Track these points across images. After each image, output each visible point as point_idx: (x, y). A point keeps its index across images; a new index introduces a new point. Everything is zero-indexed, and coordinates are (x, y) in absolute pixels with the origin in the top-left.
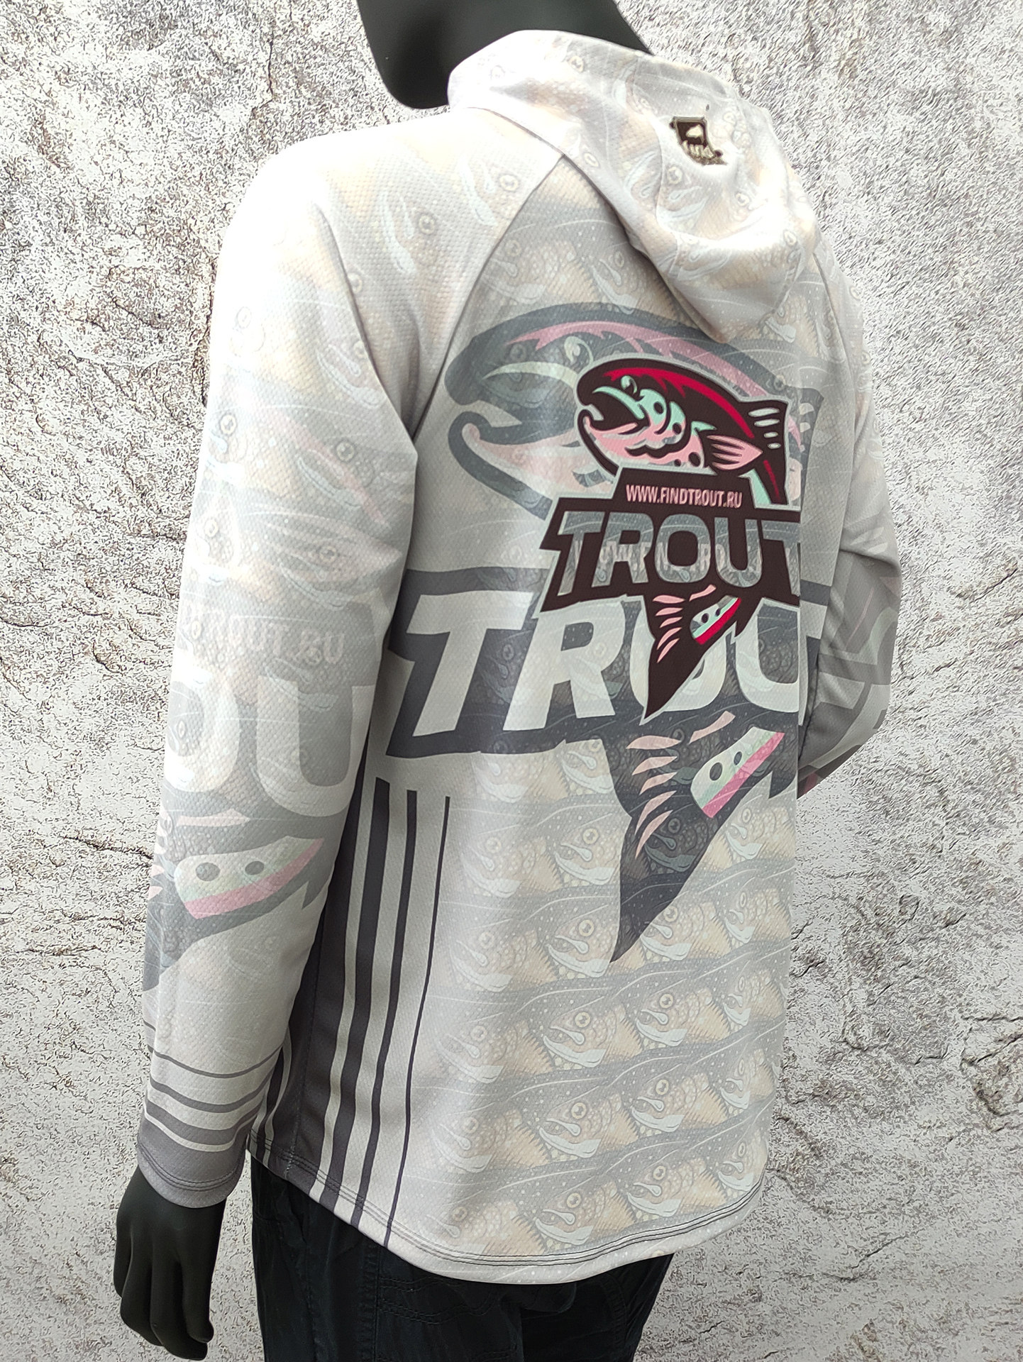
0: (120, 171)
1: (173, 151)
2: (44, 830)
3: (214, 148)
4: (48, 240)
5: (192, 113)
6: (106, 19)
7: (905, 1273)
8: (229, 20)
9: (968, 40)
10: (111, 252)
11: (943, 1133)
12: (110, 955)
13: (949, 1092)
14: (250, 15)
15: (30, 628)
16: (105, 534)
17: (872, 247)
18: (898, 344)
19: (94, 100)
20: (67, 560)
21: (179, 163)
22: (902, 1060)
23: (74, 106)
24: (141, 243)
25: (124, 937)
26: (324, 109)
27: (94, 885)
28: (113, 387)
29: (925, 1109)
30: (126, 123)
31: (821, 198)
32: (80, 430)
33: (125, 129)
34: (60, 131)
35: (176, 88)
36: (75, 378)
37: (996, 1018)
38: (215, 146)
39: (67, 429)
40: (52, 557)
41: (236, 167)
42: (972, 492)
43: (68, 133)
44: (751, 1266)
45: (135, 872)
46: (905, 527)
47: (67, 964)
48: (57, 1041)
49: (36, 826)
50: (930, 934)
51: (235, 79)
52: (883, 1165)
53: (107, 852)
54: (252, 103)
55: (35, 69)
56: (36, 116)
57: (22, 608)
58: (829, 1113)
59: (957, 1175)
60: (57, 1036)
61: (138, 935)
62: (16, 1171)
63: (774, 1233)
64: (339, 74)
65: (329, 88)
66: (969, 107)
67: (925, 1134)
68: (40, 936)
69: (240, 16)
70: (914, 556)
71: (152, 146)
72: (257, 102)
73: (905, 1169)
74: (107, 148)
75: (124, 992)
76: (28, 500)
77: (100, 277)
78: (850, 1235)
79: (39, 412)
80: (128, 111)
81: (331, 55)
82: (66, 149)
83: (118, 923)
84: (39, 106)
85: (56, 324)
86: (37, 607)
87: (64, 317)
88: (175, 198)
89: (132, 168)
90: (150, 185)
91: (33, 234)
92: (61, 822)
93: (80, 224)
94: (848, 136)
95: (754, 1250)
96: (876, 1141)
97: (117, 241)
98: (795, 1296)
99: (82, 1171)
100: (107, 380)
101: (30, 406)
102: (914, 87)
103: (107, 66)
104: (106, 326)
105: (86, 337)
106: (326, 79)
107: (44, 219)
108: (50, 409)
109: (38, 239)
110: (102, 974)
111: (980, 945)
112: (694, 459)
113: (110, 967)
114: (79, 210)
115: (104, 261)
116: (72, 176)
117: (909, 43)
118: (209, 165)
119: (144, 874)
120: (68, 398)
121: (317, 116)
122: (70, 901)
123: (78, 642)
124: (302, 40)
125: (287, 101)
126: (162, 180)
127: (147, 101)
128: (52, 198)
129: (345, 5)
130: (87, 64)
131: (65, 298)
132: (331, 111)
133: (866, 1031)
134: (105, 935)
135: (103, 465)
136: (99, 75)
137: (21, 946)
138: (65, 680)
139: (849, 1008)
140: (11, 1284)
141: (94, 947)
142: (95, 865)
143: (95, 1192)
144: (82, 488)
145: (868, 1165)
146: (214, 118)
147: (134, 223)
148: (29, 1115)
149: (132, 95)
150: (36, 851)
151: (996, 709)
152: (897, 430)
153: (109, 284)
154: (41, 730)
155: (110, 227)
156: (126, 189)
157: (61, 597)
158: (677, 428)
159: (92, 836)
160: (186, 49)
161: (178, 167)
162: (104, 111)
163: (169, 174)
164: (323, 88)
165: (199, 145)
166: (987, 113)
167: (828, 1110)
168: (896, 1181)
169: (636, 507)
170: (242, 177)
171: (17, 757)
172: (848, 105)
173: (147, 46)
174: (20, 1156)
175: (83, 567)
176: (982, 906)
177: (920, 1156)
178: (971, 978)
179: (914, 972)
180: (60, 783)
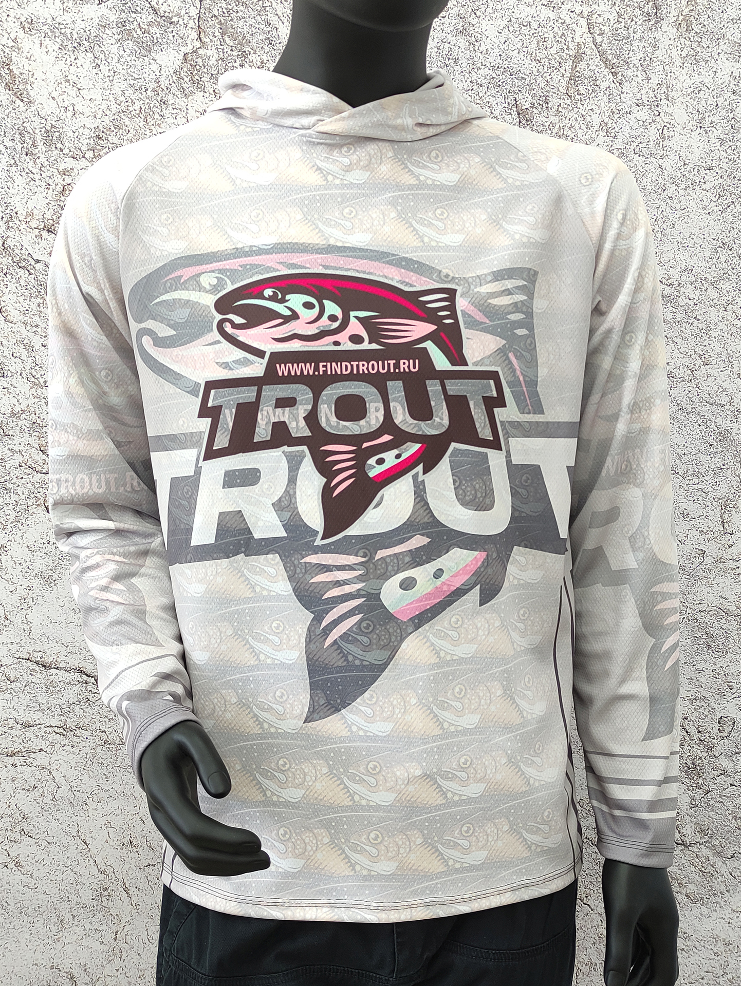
0: (74, 105)
1: (117, 89)
3: (152, 86)
4: (13, 161)
5: (134, 58)
10: (64, 173)
12: (54, 757)
17: (703, 172)
18: (724, 255)
19: (52, 45)
21: (122, 99)
22: (719, 854)
23: (37, 52)
25: (66, 742)
26: (244, 55)
27: (42, 699)
30: (79, 66)
31: (661, 131)
33: (78, 70)
34: (24, 71)
35: (121, 36)
38: (153, 85)
40: (11, 425)
41: (170, 103)
43: (31, 73)
45: (76, 688)
46: (727, 407)
47: (18, 764)
48: (9, 828)
51: (170, 30)
52: (702, 943)
53: (53, 671)
54: (184, 50)
60: (8, 824)
61: (78, 740)
64: (257, 26)
65: (248, 37)
70: (734, 431)
71: (100, 84)
72: (189, 49)
73: (720, 947)
74: (63, 86)
75: (65, 788)
80: (81, 56)
82: (29, 87)
83: (61, 730)
84: (7, 50)
87: (25, 226)
88: (118, 127)
89: (83, 103)
90: (98, 117)
92: (15, 645)
93: (39, 149)
94: (684, 79)
96: (696, 922)
99: (28, 937)
103: (64, 18)
106: (246, 29)
108: (12, 302)
113: (54, 767)
114: (39, 138)
115: (59, 179)
116: (33, 109)
118: (148, 101)
119: (83, 689)
120: (27, 293)
121: (238, 61)
122: (21, 712)
123: (33, 496)
125: (214, 48)
126: (108, 112)
127: (97, 47)
128: (16, 127)
131: (26, 210)
132: (250, 57)
134: (51, 740)
136: (57, 25)
138: (21, 527)
141: (41, 750)
142: (43, 681)
143: (38, 955)
144: (37, 368)
145: (689, 943)
146: (152, 61)
147: (84, 148)
149: (84, 42)
152: (722, 326)
155: (64, 152)
156: (78, 120)
157: (18, 459)
159: (42, 657)
161: (121, 102)
162: (60, 55)
163: (114, 108)
164: (244, 37)
165: (139, 84)
168: (713, 956)
170: (175, 111)
172: (684, 54)
175: (37, 434)
180: (15, 613)
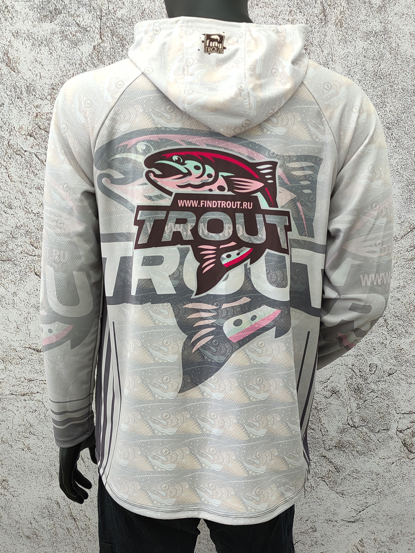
2: (16, 345)
6: (32, 10)
7: (375, 518)
8: (83, 10)
9: (389, 10)
11: (390, 461)
13: (392, 444)
14: (92, 7)
15: (8, 262)
16: (38, 222)
20: (22, 233)
24: (49, 102)
28: (39, 162)
29: (382, 451)
32: (26, 180)
36: (24, 158)
37: (410, 413)
39: (21, 180)
42: (395, 197)
44: (311, 517)
49: (13, 343)
50: (382, 379)
55: (4, 32)
56: (5, 51)
57: (4, 254)
58: (342, 454)
59: (396, 478)
62: (8, 485)
63: (321, 503)
66: (390, 38)
67: (382, 461)
68: (15, 388)
69: (88, 8)
76: (6, 209)
77: (33, 117)
78: (352, 504)
79: (9, 173)
81: (125, 23)
85: (15, 137)
86: (10, 253)
91: (5, 100)
95: (313, 511)
97: (39, 102)
98: (330, 529)
100: (37, 159)
101: (5, 170)
102: (367, 30)
104: (36, 137)
105: (28, 142)
107: (9, 93)
109: (7, 102)
110: (41, 403)
111: (403, 383)
112: (221, 188)
117: (364, 12)
124: (113, 17)
129: (131, 3)
130: (25, 29)
133: (357, 420)
135: (36, 194)
137: (8, 392)
139: (350, 411)
140: (7, 531)
148: (13, 461)
150: (13, 353)
151: (407, 286)
153: (37, 119)
154: (14, 303)
158: (209, 176)
160: (66, 22)
166: (397, 40)
167: (342, 452)
169: (184, 209)
171: (4, 315)
173: (49, 21)
174: (10, 479)
176: (404, 367)
177: (380, 470)
178: (400, 397)
179: (376, 395)
